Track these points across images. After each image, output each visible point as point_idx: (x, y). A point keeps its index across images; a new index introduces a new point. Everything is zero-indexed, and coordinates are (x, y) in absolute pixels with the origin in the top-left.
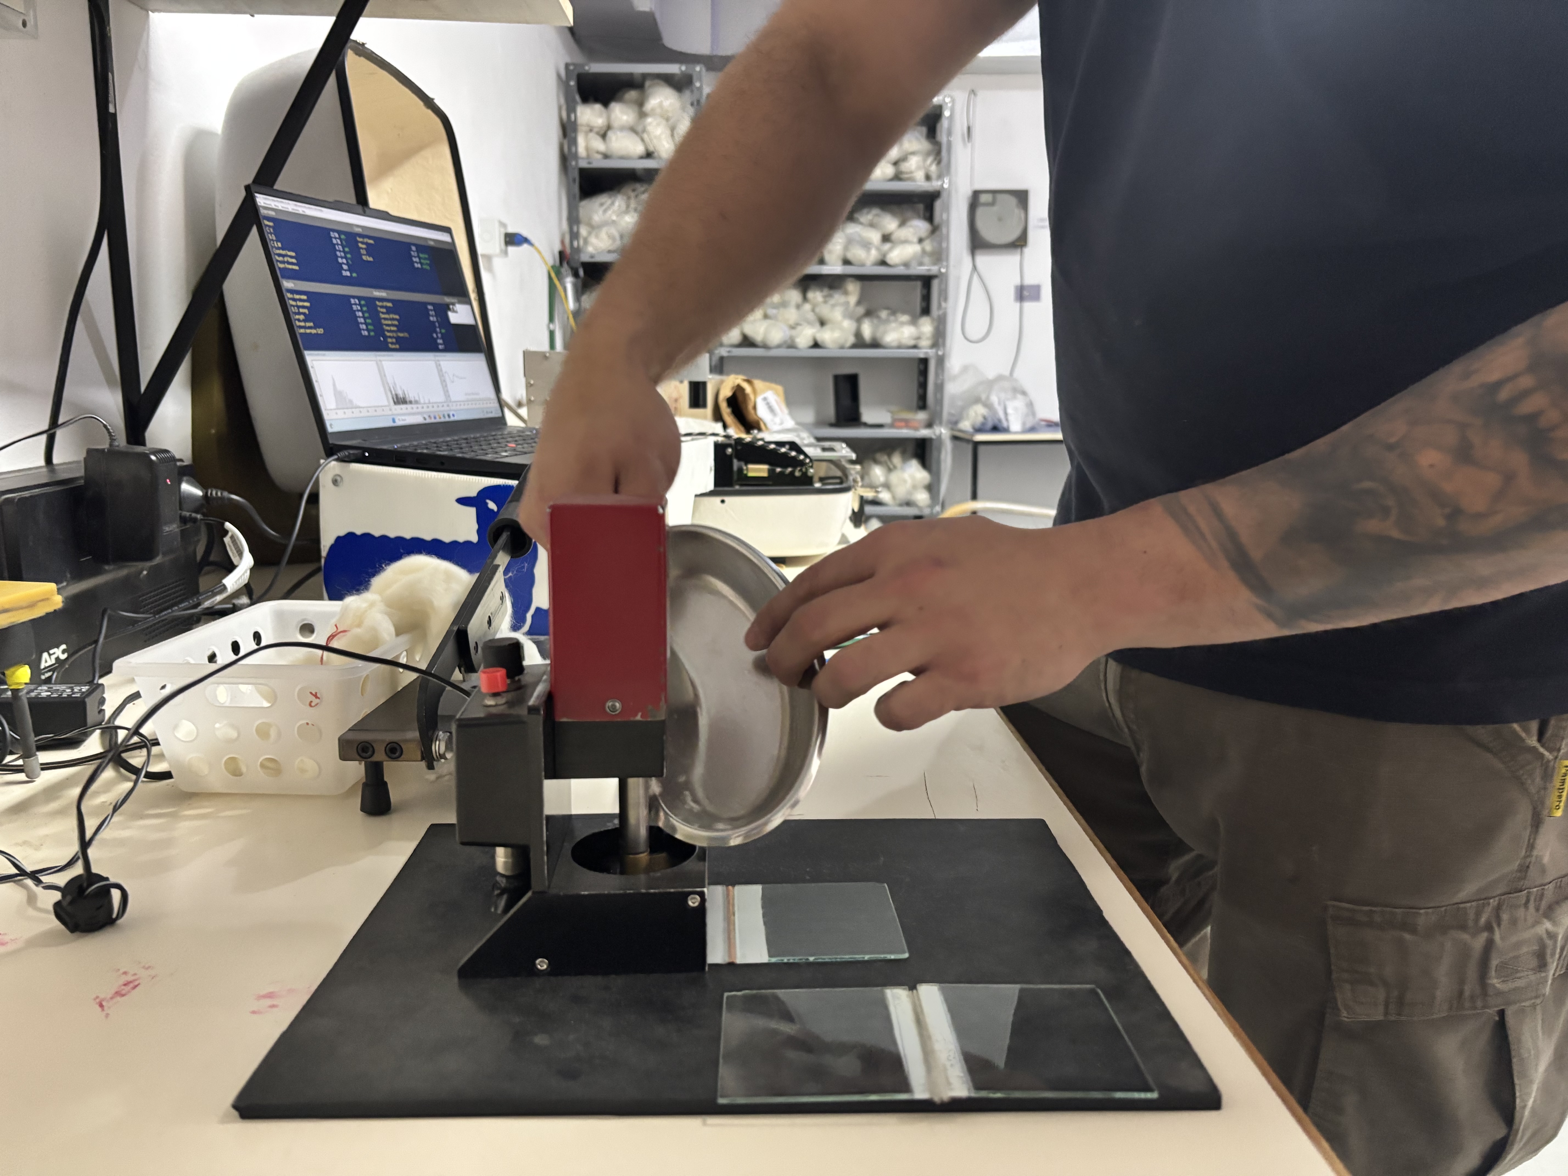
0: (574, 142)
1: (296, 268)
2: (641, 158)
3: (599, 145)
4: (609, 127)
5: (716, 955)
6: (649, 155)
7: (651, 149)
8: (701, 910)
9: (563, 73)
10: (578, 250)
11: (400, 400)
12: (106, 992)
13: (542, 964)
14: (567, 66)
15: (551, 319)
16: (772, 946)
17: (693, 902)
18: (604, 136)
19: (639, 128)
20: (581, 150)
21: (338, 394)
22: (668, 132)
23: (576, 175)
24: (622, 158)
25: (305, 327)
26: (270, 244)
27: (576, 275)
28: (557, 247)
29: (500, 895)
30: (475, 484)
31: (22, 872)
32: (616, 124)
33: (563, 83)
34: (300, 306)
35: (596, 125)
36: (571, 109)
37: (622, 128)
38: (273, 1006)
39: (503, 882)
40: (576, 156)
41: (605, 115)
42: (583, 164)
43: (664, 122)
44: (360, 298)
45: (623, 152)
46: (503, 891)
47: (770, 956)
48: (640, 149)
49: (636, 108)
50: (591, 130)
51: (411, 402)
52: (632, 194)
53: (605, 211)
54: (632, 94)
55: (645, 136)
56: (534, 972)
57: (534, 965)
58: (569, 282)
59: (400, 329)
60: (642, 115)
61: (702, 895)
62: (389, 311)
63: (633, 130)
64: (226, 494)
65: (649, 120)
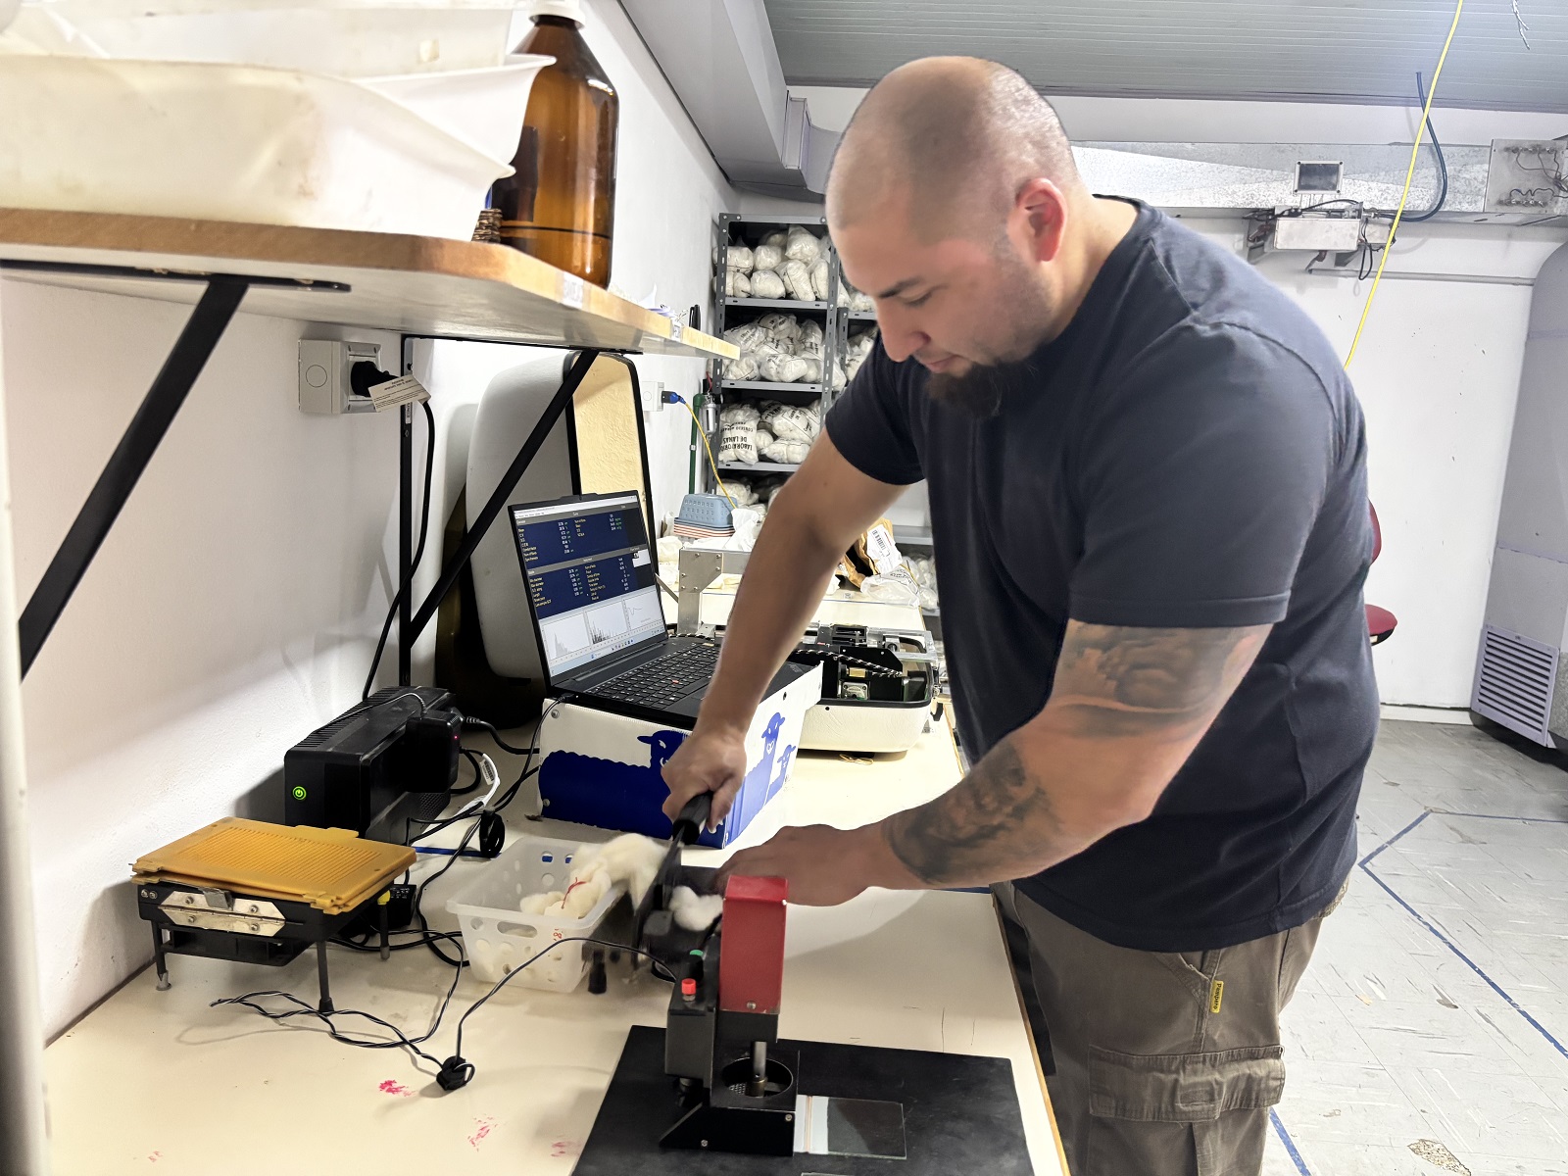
0: (723, 282)
1: (536, 558)
2: (781, 298)
3: (744, 285)
4: (754, 270)
5: (799, 1147)
6: (788, 296)
7: (791, 289)
8: (792, 1123)
9: (717, 221)
10: (721, 378)
11: (597, 640)
12: (474, 1135)
13: (704, 1143)
14: (721, 215)
15: (693, 442)
16: (831, 1147)
17: (788, 1118)
18: (749, 276)
19: (782, 272)
20: (729, 290)
21: (558, 646)
22: (807, 276)
23: (723, 311)
24: (763, 297)
25: (540, 602)
26: (522, 545)
27: (717, 401)
28: (702, 377)
29: (681, 1096)
30: (652, 728)
31: (404, 1042)
32: (760, 266)
33: (717, 227)
34: (537, 585)
35: (743, 266)
36: (723, 254)
37: (765, 271)
38: (562, 1152)
39: (683, 1089)
40: (724, 295)
41: (751, 258)
42: (729, 302)
43: (804, 266)
44: (574, 568)
45: (765, 293)
46: (683, 1094)
47: (829, 1150)
48: (781, 291)
49: (779, 251)
50: (738, 271)
51: (604, 639)
52: (771, 326)
53: (746, 341)
54: (777, 238)
55: (786, 278)
56: (699, 1147)
57: (700, 1144)
58: (711, 407)
59: (600, 583)
60: (785, 259)
61: (793, 1115)
62: (593, 571)
63: (775, 271)
64: (478, 721)
65: (790, 265)
